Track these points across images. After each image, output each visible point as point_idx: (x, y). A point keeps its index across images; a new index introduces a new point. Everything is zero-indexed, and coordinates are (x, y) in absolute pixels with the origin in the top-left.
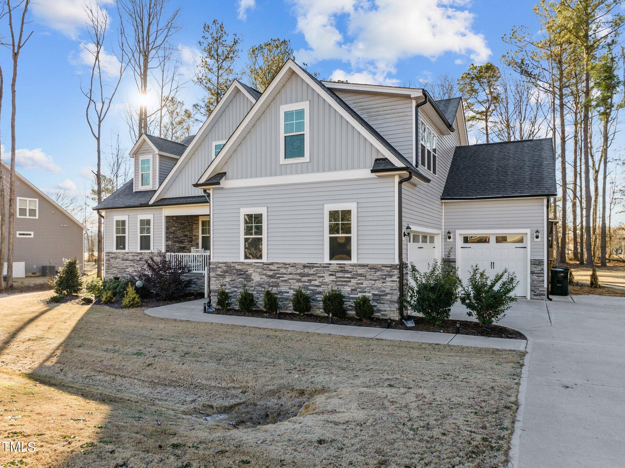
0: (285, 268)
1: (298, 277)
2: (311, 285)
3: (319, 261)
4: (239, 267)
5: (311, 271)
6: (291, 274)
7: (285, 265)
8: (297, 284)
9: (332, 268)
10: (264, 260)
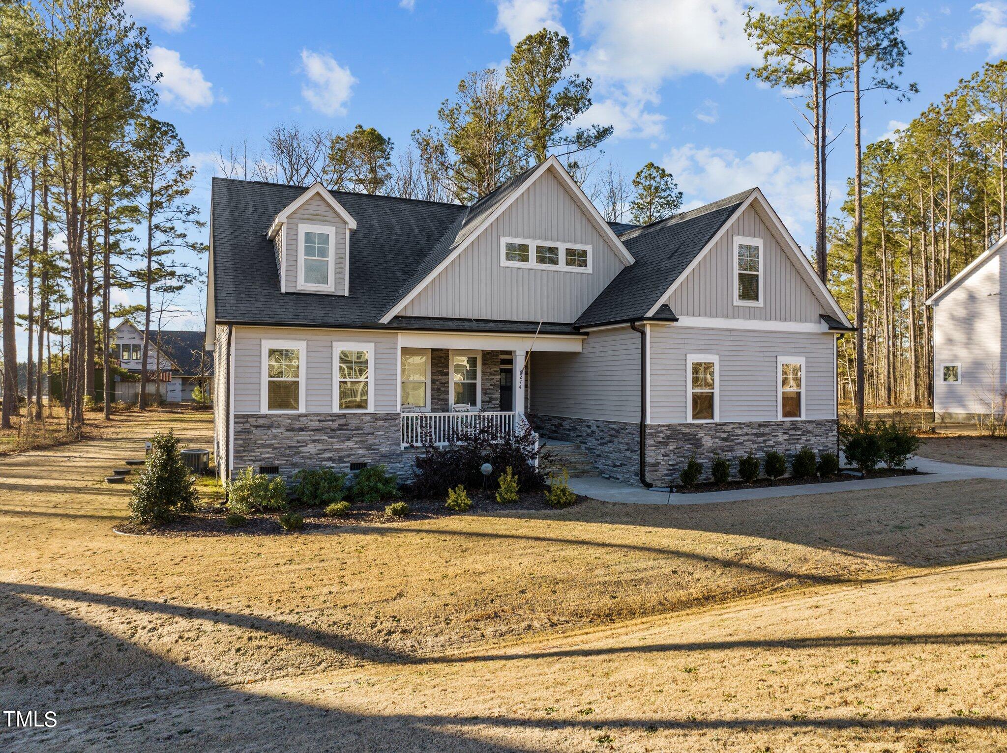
0: (741, 428)
1: (752, 438)
2: (766, 447)
3: (773, 419)
4: (687, 430)
5: (766, 430)
6: (747, 435)
7: (740, 425)
8: (753, 446)
9: (785, 426)
10: (717, 419)
